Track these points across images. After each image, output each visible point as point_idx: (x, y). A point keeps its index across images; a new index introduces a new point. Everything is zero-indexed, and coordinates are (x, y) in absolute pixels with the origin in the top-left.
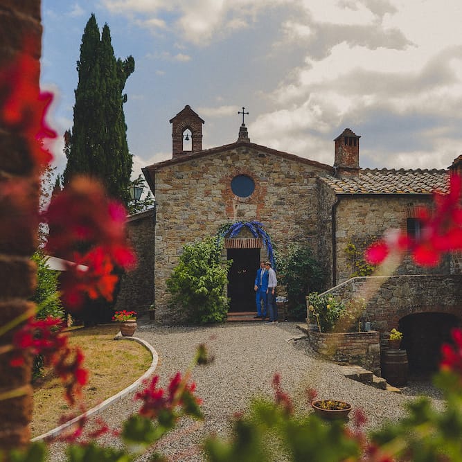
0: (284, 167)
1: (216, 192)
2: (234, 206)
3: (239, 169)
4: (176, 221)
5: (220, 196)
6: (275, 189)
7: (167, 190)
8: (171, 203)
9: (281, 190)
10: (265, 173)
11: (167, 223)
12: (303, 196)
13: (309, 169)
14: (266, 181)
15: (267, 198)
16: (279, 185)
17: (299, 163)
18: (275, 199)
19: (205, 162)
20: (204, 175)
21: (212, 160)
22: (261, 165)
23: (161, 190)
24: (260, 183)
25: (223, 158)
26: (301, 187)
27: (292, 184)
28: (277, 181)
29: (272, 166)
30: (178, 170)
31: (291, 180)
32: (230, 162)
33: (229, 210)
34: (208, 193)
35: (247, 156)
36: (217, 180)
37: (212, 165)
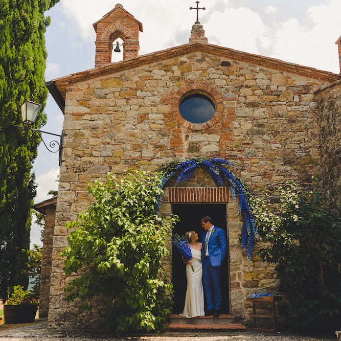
0: (262, 79)
1: (156, 117)
2: (183, 137)
3: (192, 82)
4: (92, 159)
5: (162, 122)
6: (248, 111)
7: (82, 115)
8: (87, 133)
9: (259, 112)
10: (231, 88)
11: (78, 162)
12: (294, 122)
13: (300, 81)
14: (234, 99)
15: (236, 124)
16: (254, 105)
17: (285, 74)
18: (248, 125)
19: (141, 75)
20: (139, 93)
21: (151, 72)
22: (224, 77)
23: (73, 114)
24: (224, 103)
25: (167, 69)
26: (289, 108)
27: (275, 103)
28: (251, 99)
29: (242, 78)
30: (99, 86)
31: (272, 97)
32: (177, 73)
33: (176, 142)
34: (143, 118)
35: (204, 65)
36: (157, 99)
37: (150, 78)
